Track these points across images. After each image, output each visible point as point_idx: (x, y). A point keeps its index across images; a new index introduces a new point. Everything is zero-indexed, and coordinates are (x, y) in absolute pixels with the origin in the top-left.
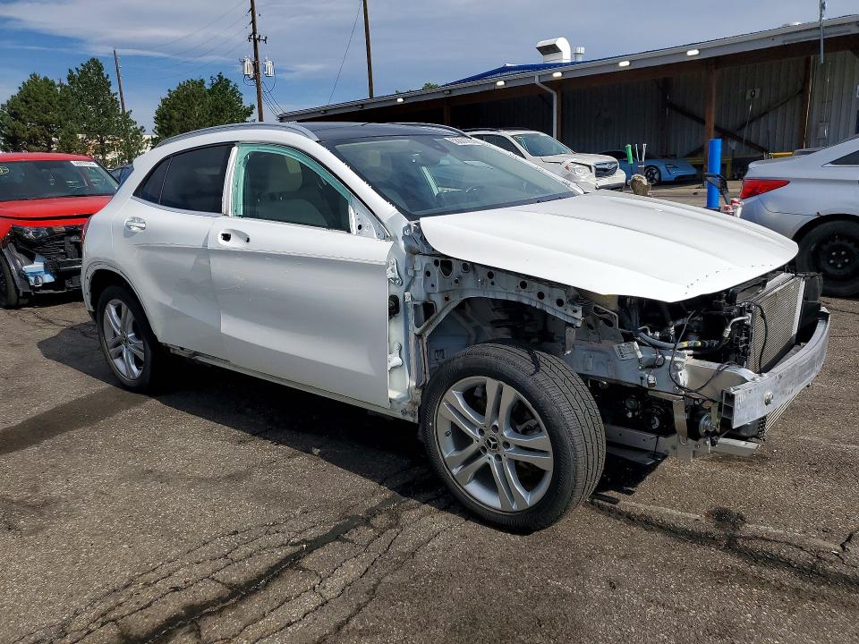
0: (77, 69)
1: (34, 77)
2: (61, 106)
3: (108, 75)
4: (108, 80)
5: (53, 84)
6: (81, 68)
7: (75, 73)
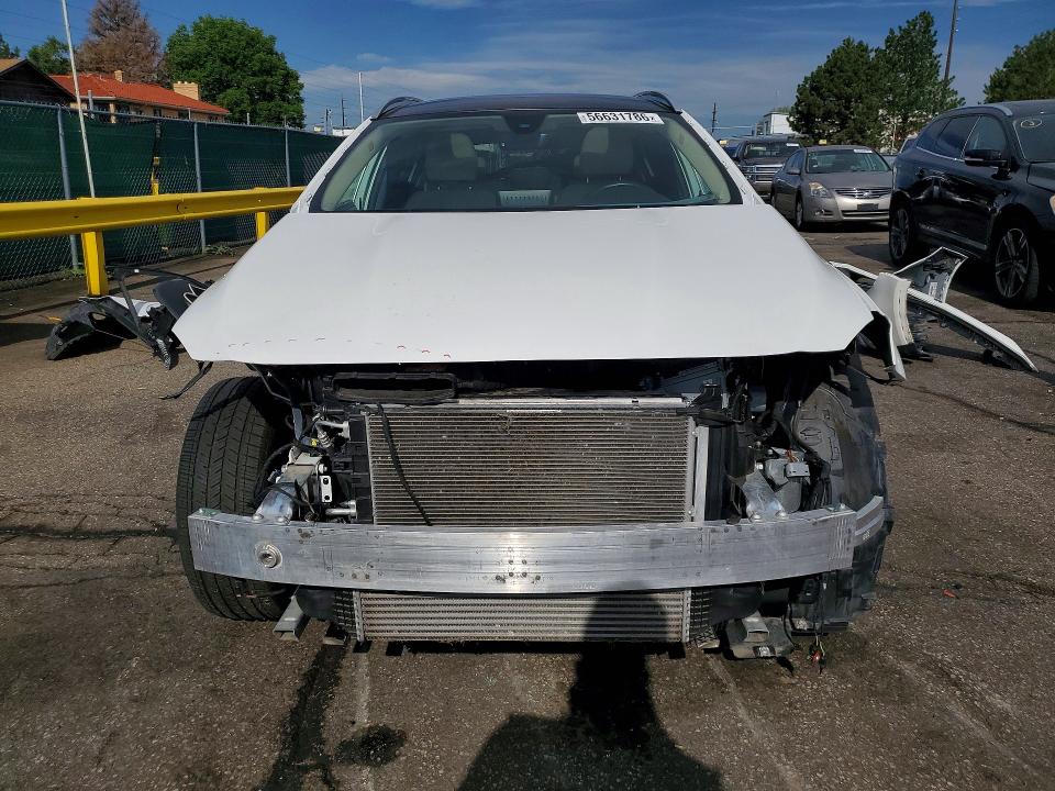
0: (900, 27)
1: (848, 42)
2: (867, 75)
3: (936, 32)
4: (935, 38)
5: (866, 49)
6: (905, 26)
7: (897, 33)
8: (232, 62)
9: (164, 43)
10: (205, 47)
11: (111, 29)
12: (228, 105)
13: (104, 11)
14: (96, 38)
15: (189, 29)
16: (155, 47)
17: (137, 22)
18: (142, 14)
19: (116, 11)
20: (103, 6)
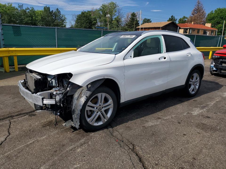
8: (222, 18)
9: (207, 15)
10: (216, 15)
11: (196, 13)
12: (218, 28)
13: (196, 9)
14: (192, 15)
15: (214, 11)
16: (204, 16)
17: (202, 11)
18: (204, 9)
19: (198, 9)
20: (196, 8)
